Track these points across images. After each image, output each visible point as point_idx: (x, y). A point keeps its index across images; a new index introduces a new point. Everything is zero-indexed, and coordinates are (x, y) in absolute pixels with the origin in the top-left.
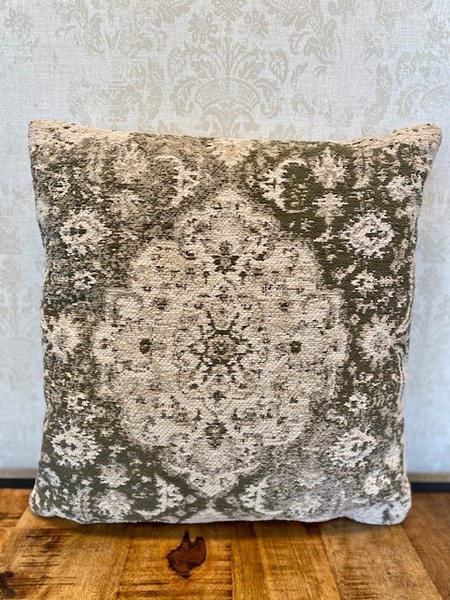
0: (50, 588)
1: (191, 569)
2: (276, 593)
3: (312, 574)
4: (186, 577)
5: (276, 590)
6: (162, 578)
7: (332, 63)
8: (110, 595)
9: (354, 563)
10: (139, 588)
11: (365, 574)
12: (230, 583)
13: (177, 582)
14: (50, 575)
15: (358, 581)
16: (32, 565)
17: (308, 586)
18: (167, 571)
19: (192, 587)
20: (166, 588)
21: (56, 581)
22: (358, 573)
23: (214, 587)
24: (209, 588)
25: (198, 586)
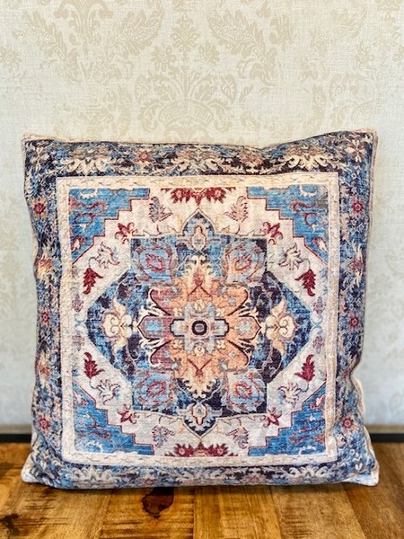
0: (48, 527)
1: (161, 510)
2: (228, 530)
3: (259, 514)
4: (157, 517)
5: (229, 528)
6: (137, 519)
7: (274, 85)
8: (96, 533)
9: (294, 504)
10: (118, 527)
11: (303, 513)
12: (192, 522)
13: (149, 521)
14: (47, 516)
15: (297, 520)
16: (33, 508)
17: (255, 524)
18: (142, 512)
19: (162, 525)
20: (140, 526)
21: (52, 522)
22: (297, 513)
23: (179, 525)
24: (175, 526)
25: (167, 525)
